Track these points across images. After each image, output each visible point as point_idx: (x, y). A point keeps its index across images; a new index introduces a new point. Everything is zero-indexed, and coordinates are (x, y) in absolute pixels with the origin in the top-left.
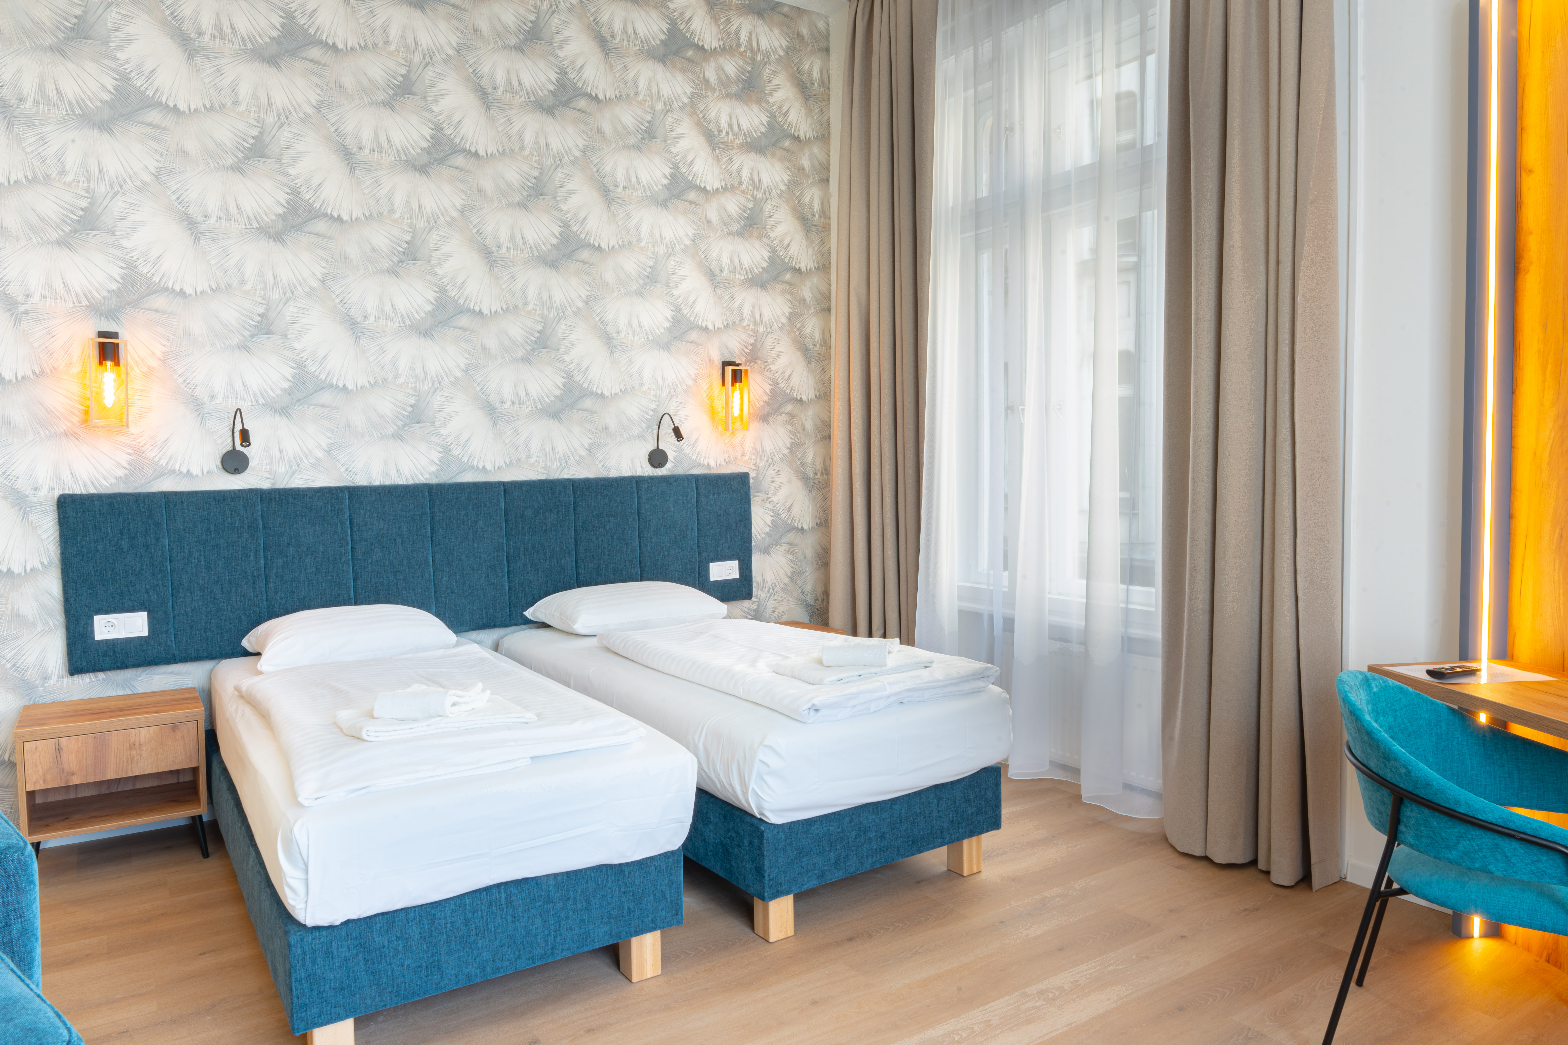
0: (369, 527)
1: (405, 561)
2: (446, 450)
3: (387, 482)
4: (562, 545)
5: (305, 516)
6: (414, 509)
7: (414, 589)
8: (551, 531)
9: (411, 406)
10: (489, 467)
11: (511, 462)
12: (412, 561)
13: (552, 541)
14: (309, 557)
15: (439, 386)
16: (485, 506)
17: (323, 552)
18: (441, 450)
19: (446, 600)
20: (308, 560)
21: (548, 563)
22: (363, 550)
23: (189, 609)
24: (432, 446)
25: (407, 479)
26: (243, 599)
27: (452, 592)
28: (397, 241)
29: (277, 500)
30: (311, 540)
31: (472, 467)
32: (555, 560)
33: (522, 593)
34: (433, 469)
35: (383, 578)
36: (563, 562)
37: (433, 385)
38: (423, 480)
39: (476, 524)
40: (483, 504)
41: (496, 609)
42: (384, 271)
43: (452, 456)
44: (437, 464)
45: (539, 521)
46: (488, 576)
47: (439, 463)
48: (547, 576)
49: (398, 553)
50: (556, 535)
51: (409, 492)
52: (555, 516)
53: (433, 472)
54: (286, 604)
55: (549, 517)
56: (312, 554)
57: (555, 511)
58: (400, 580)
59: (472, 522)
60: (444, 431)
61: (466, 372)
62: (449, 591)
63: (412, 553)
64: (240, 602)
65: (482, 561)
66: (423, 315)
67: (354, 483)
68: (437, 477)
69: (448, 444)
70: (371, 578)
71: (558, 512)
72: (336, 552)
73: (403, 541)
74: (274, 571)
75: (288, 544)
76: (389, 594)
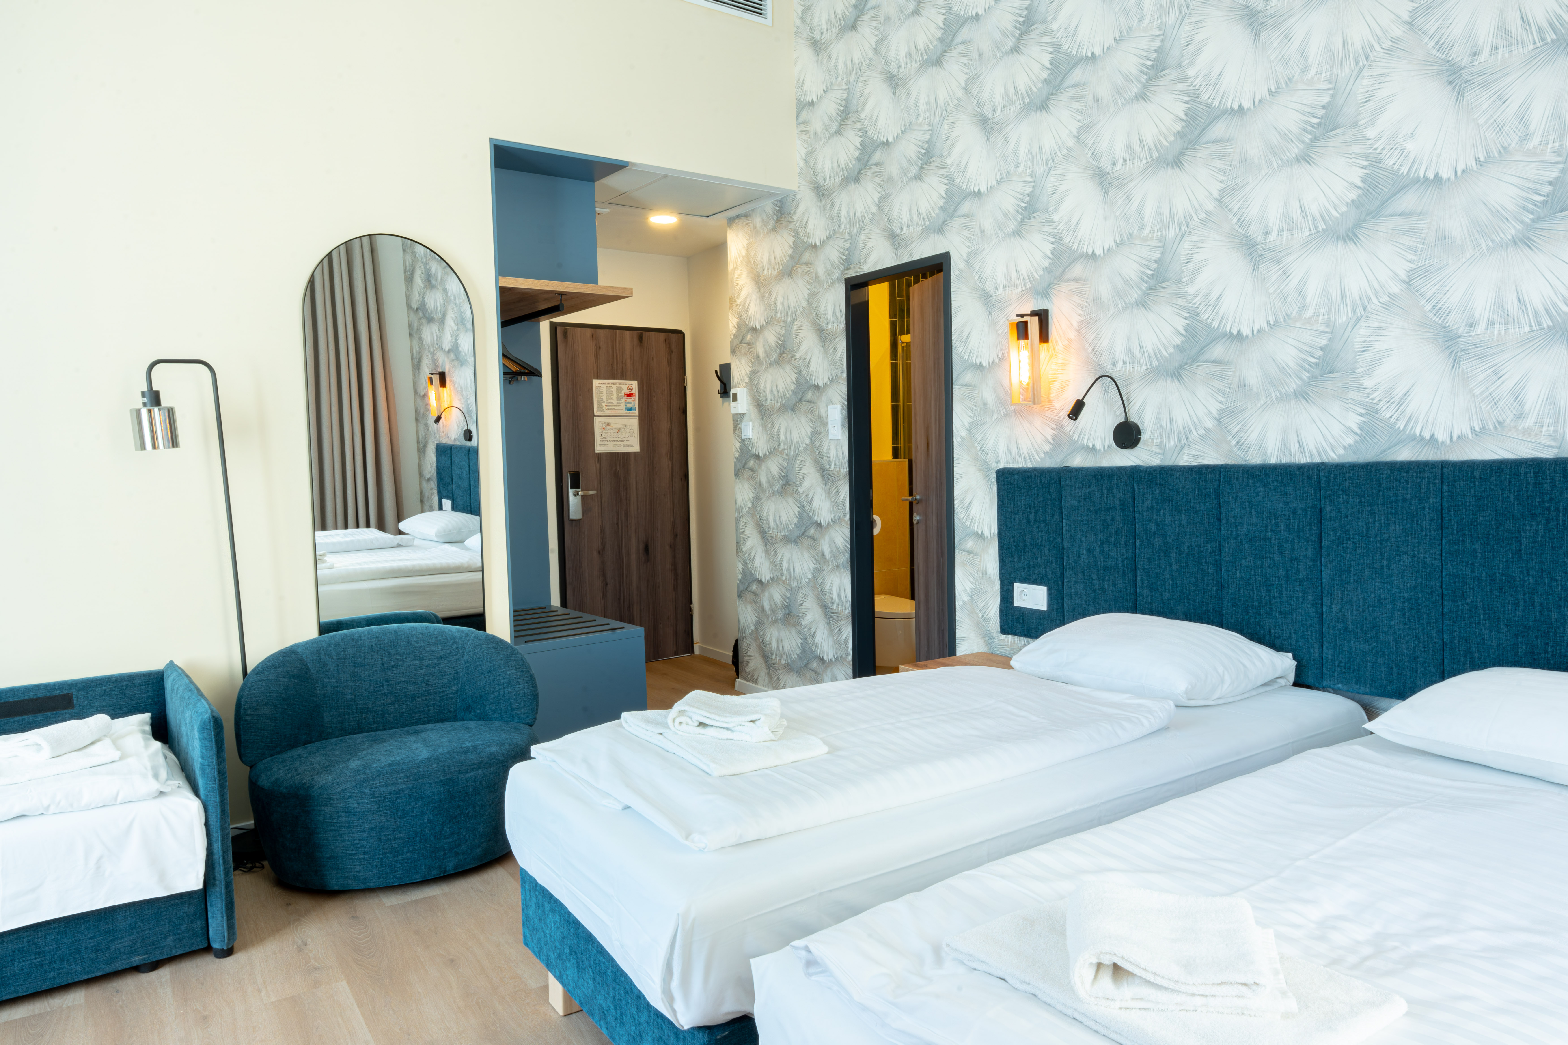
0: (1239, 520)
1: (1281, 571)
2: (1371, 411)
3: (1285, 460)
4: (1554, 584)
5: (1172, 501)
6: (1296, 498)
7: (1291, 614)
8: (1531, 554)
9: (1321, 349)
10: (1441, 436)
11: (1483, 428)
12: (1290, 574)
13: (1533, 573)
14: (1174, 551)
15: (1363, 313)
16: (1404, 500)
17: (1188, 547)
18: (1363, 411)
19: (1335, 640)
20: (1173, 555)
21: (1520, 611)
22: (1231, 551)
23: (1073, 591)
24: (1350, 405)
25: (1311, 456)
26: (1114, 589)
27: (1346, 630)
28: (1310, 110)
29: (1146, 480)
30: (1177, 530)
31: (1413, 438)
32: (1537, 609)
33: (1465, 656)
34: (1350, 440)
35: (1253, 590)
36: (1554, 616)
37: (1354, 312)
38: (1335, 457)
39: (1388, 530)
40: (1400, 498)
41: (1416, 672)
42: (1292, 161)
43: (1380, 420)
44: (1356, 434)
45: (1506, 534)
46: (1404, 615)
47: (1359, 431)
48: (1517, 636)
49: (1272, 559)
50: (1542, 562)
51: (1290, 475)
52: (1541, 527)
53: (1350, 445)
54: (1150, 603)
55: (1528, 528)
56: (1177, 548)
57: (1541, 519)
58: (1274, 597)
59: (1380, 524)
60: (1368, 383)
61: (1408, 283)
62: (1341, 626)
63: (1291, 563)
64: (1112, 591)
65: (1394, 590)
66: (1344, 209)
67: (1246, 461)
68: (1354, 453)
69: (1375, 402)
70: (1239, 588)
71: (1548, 522)
72: (1202, 549)
73: (1279, 543)
74: (1141, 563)
75: (1155, 533)
76: (1259, 614)
